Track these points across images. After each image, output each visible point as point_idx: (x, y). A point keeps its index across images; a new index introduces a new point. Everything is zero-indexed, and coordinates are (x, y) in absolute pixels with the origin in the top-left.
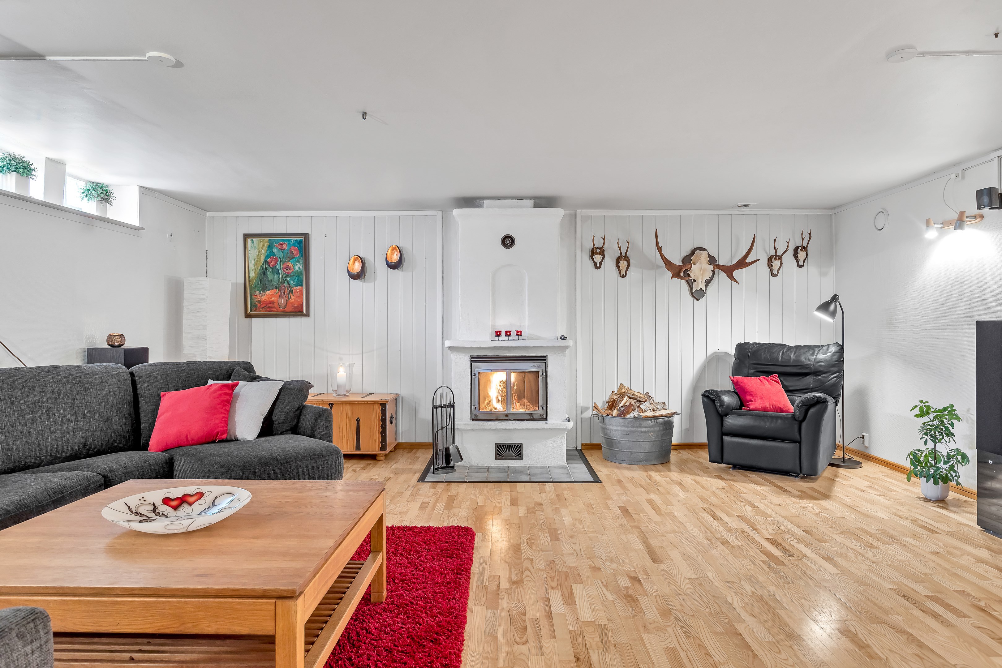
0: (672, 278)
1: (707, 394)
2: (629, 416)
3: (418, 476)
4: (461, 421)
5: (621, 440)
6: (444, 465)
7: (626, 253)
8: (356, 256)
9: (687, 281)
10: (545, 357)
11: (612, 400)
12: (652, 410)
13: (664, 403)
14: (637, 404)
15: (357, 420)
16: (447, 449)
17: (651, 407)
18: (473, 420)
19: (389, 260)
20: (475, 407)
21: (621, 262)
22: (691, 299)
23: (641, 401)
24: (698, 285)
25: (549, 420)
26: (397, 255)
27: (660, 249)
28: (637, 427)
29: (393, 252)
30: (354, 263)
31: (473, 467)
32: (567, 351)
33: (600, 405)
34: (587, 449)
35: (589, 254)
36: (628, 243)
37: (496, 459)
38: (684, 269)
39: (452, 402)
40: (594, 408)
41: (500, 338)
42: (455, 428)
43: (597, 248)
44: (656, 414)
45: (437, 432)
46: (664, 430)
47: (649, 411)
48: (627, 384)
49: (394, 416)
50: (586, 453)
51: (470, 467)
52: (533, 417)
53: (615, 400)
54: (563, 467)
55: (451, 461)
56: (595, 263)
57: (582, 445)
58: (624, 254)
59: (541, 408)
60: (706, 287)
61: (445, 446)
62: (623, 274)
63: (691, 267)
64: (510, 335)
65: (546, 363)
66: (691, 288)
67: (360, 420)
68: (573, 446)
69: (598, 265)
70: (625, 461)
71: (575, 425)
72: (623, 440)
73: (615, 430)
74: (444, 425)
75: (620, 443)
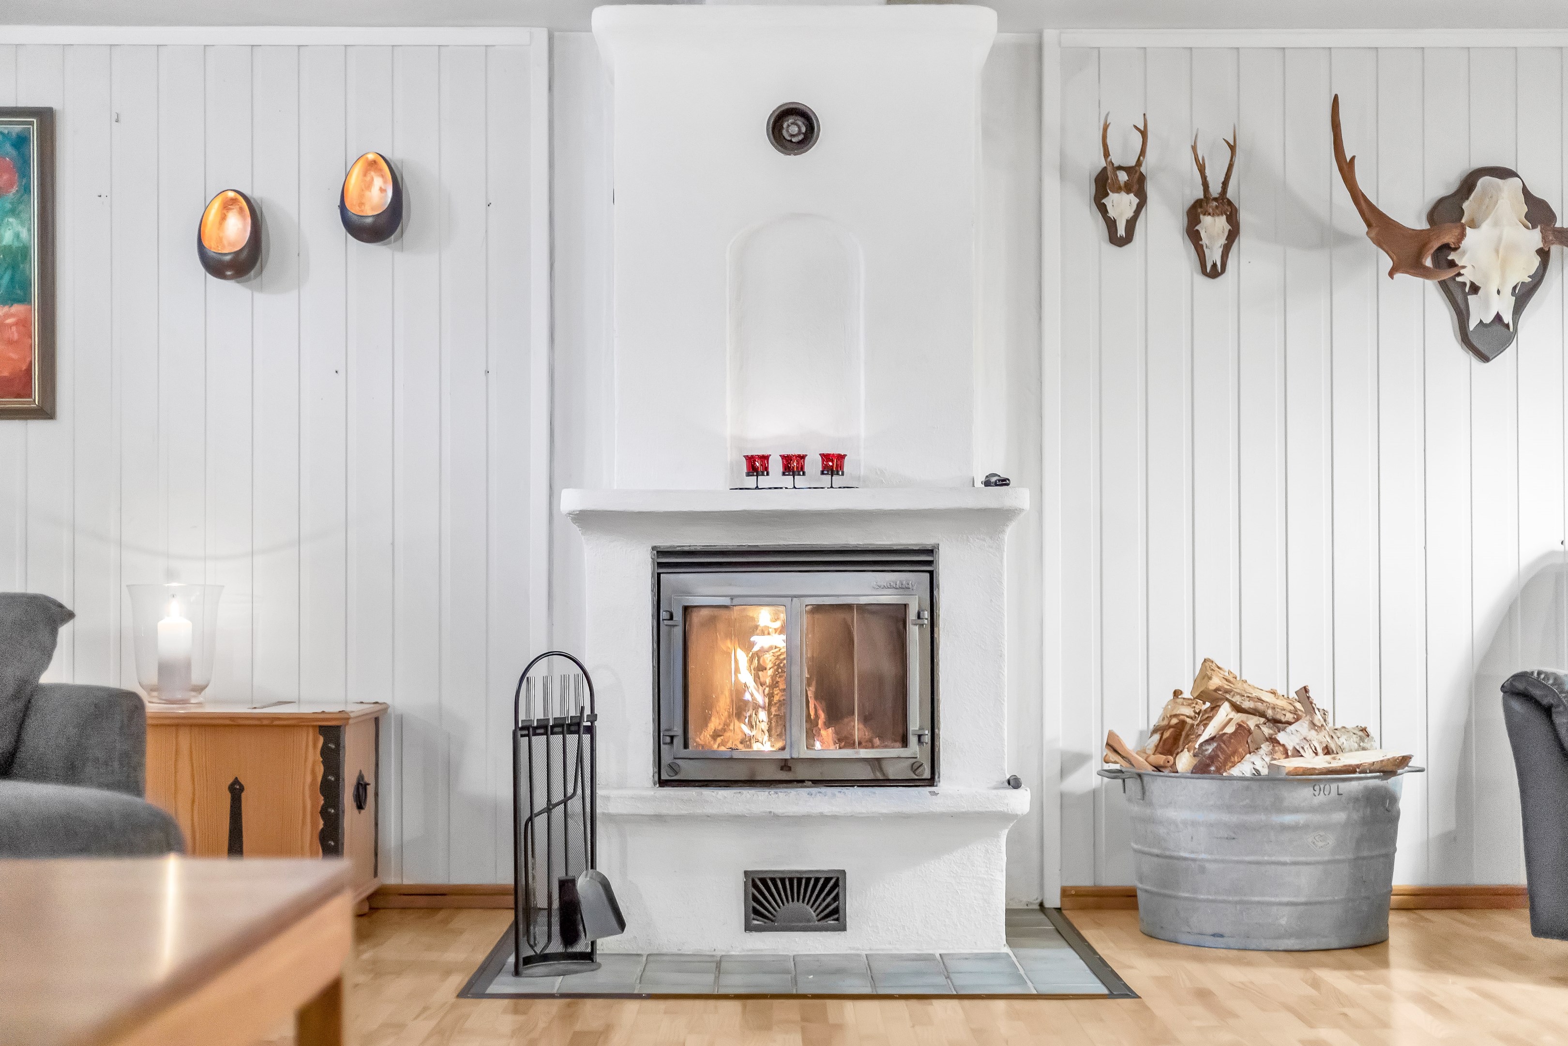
0: (1391, 274)
1: (1520, 686)
2: (1235, 771)
3: (457, 981)
4: (621, 787)
5: (1208, 861)
6: (556, 947)
7: (1225, 184)
8: (231, 194)
9: (1444, 285)
10: (930, 552)
11: (1174, 721)
12: (1319, 750)
13: (1364, 730)
14: (1267, 731)
15: (232, 788)
16: (567, 886)
17: (1318, 739)
18: (663, 783)
19: (353, 208)
20: (672, 737)
21: (1207, 220)
22: (1464, 357)
23: (1280, 722)
24: (1487, 305)
25: (944, 785)
26: (382, 190)
27: (1346, 168)
28: (1266, 810)
29: (368, 178)
30: (223, 218)
31: (665, 958)
32: (1010, 532)
33: (1130, 743)
34: (1083, 908)
35: (1089, 189)
36: (1233, 148)
37: (748, 928)
38: (1436, 245)
39: (587, 712)
40: (1106, 752)
41: (763, 481)
42: (599, 810)
43: (1120, 168)
44: (1336, 764)
45: (531, 819)
46: (1364, 822)
47: (1308, 753)
48: (1228, 663)
49: (369, 778)
50: (1079, 920)
51: (651, 958)
52: (884, 774)
53: (1183, 723)
54: (994, 957)
55: (581, 928)
56: (1111, 224)
57: (1065, 893)
58: (1215, 189)
59: (913, 740)
60: (1518, 309)
61: (559, 873)
62: (1214, 265)
63: (1463, 235)
64: (801, 471)
65: (931, 573)
66: (1462, 315)
67: (242, 789)
68: (1031, 897)
69: (1121, 231)
70: (1222, 936)
71: (1039, 804)
72: (1215, 861)
73: (1185, 823)
74: (557, 797)
75: (1203, 870)
